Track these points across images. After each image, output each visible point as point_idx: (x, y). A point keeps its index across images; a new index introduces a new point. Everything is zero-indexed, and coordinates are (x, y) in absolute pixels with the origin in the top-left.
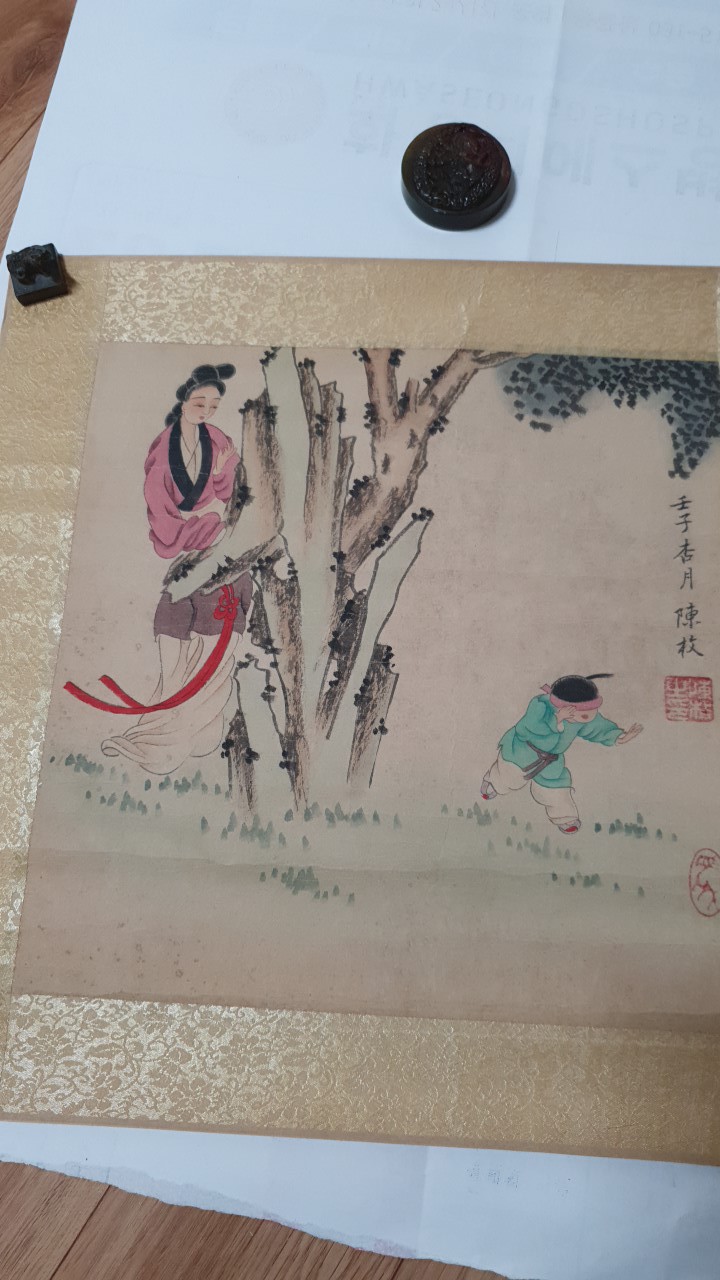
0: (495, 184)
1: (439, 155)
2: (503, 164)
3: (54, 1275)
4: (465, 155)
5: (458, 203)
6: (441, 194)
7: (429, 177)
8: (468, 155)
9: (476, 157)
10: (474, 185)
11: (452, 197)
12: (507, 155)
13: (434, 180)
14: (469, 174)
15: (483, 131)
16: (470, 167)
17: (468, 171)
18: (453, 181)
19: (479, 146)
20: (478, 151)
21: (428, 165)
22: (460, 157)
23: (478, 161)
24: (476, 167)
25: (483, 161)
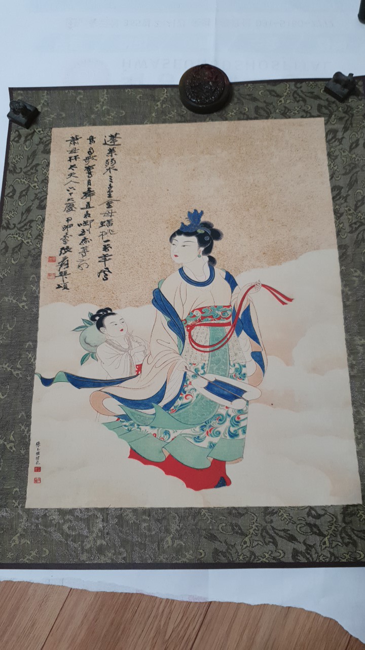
0: (224, 88)
1: (195, 81)
2: (225, 79)
3: (43, 647)
4: (206, 78)
5: (210, 101)
6: (201, 98)
8: (208, 78)
9: (212, 78)
10: (215, 91)
11: (206, 98)
12: (225, 74)
13: (196, 93)
14: (211, 87)
15: (212, 66)
16: (210, 83)
17: (210, 85)
18: (205, 91)
19: (212, 72)
20: (212, 75)
21: (191, 87)
22: (205, 80)
23: (214, 79)
24: (213, 83)
25: (216, 79)
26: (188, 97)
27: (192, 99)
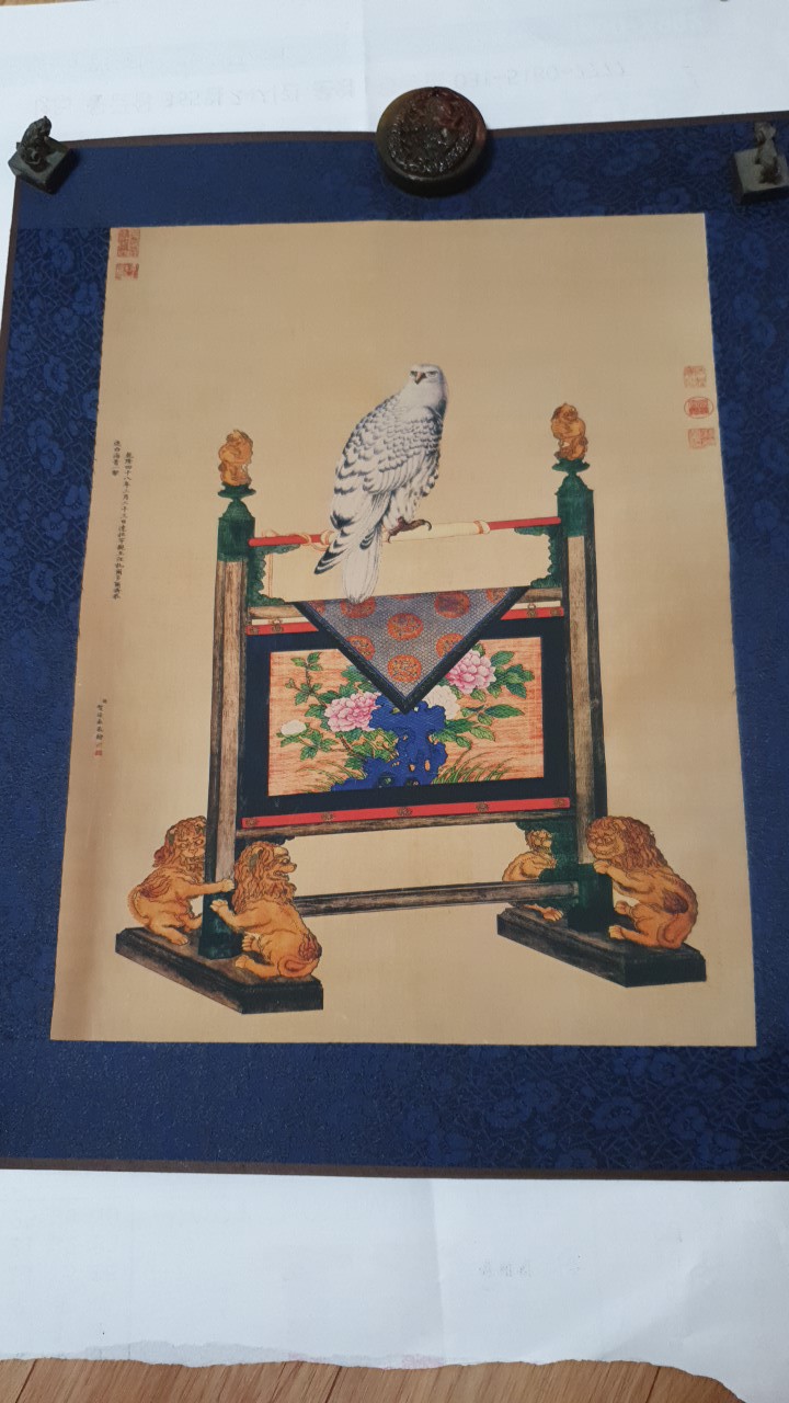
0: (471, 147)
1: (413, 121)
2: (478, 129)
4: (438, 119)
5: (433, 169)
6: (416, 161)
7: (403, 145)
8: (442, 120)
9: (451, 121)
10: (449, 150)
11: (427, 162)
12: (480, 115)
13: (409, 147)
14: (443, 139)
15: (456, 94)
16: (445, 131)
17: (442, 136)
18: (428, 147)
19: (452, 108)
20: (451, 115)
21: (403, 133)
22: (434, 122)
23: (453, 124)
24: (451, 131)
25: (458, 124)
26: (390, 152)
27: (397, 160)
